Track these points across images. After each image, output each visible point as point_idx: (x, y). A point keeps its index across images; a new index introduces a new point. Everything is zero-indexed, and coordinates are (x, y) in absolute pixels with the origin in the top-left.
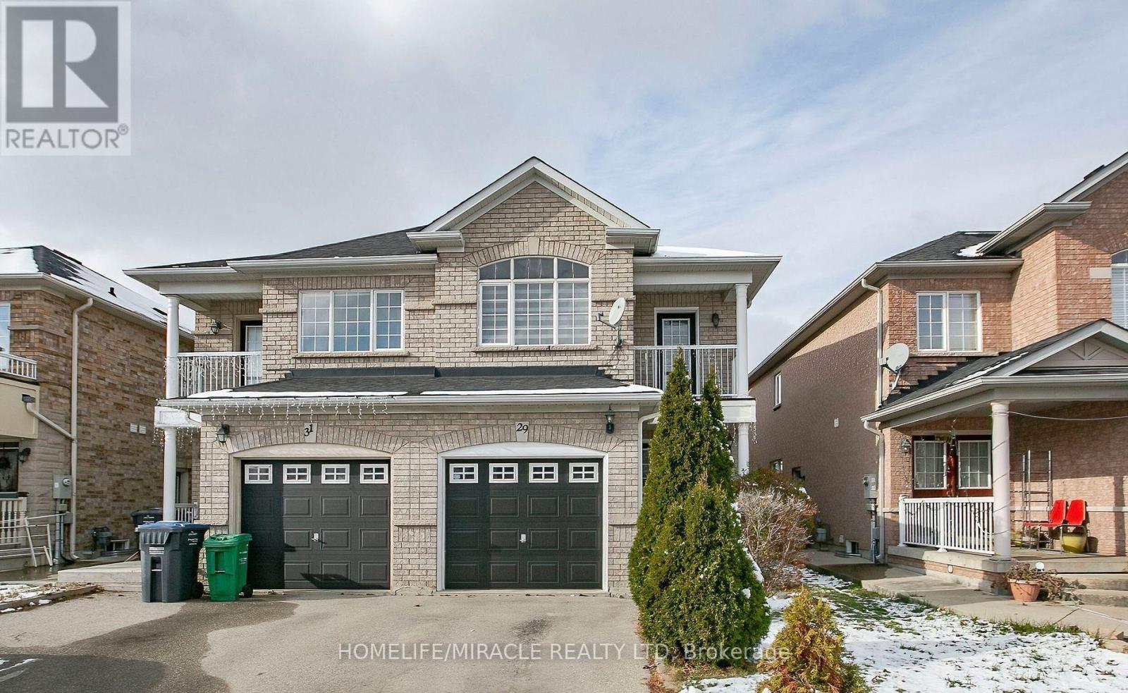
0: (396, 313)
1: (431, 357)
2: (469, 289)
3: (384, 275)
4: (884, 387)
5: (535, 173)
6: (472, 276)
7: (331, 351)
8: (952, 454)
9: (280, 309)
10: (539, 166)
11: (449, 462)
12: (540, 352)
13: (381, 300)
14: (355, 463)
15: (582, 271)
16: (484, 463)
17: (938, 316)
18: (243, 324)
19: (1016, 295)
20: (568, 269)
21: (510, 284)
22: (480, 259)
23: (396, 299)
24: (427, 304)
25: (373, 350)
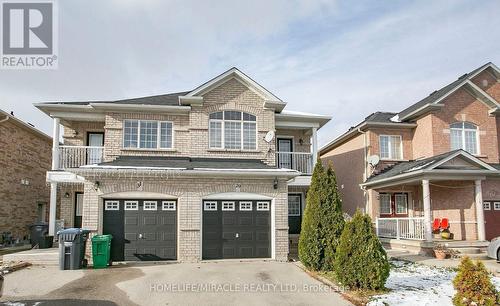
0: (170, 132)
1: (186, 152)
2: (205, 123)
3: (165, 115)
4: (368, 172)
5: (234, 74)
6: (207, 117)
7: (138, 148)
8: (393, 199)
9: (114, 127)
10: (237, 72)
11: (204, 200)
12: (235, 152)
13: (163, 125)
14: (160, 201)
15: (254, 118)
16: (219, 201)
17: (387, 144)
18: (88, 133)
19: (415, 137)
20: (248, 117)
21: (223, 122)
22: (210, 109)
23: (170, 126)
24: (185, 128)
25: (159, 148)
